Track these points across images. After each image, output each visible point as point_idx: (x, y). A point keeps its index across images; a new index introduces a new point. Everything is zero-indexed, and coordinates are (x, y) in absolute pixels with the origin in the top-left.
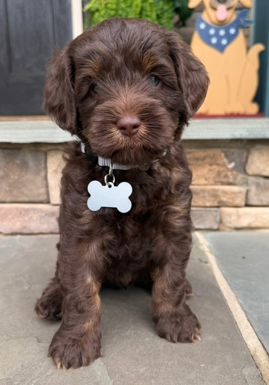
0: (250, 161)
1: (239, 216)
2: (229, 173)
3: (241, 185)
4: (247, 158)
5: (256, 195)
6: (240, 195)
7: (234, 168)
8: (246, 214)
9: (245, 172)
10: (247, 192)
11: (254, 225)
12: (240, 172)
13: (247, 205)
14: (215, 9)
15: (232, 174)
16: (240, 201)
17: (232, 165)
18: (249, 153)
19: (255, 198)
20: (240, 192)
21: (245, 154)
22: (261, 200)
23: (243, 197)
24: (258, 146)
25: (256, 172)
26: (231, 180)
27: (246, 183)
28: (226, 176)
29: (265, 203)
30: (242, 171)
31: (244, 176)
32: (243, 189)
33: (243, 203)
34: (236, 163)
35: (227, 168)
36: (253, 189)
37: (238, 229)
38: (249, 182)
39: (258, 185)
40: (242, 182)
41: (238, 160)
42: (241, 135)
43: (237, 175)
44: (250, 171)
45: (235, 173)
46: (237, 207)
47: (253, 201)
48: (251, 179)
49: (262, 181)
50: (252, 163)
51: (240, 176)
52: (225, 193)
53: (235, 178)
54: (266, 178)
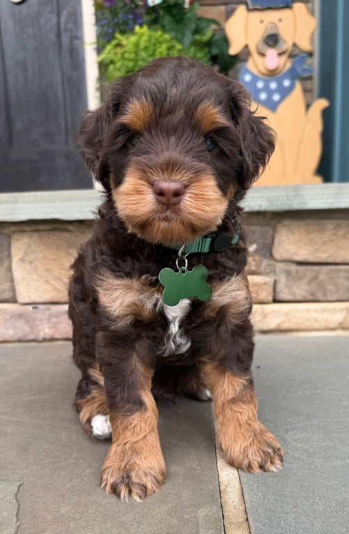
0: (276, 242)
1: (265, 316)
2: (251, 258)
3: (267, 274)
4: (273, 239)
5: (286, 287)
6: (266, 287)
7: (256, 251)
8: (274, 312)
9: (271, 256)
10: (276, 283)
11: (284, 326)
12: (265, 256)
13: (275, 301)
14: (262, 55)
15: (254, 260)
16: (266, 295)
17: (253, 247)
18: (275, 232)
19: (286, 291)
20: (266, 283)
21: (271, 232)
22: (294, 294)
23: (271, 289)
24: (287, 222)
25: (286, 255)
26: (253, 268)
27: (274, 272)
29: (299, 298)
30: (268, 255)
31: (271, 262)
32: (269, 279)
33: (270, 298)
34: (258, 245)
36: (282, 279)
37: (264, 332)
38: (277, 269)
39: (288, 273)
40: (268, 270)
41: (260, 241)
42: (260, 206)
43: (261, 261)
44: (277, 255)
45: (257, 257)
46: (263, 303)
47: (284, 295)
48: (280, 266)
49: (294, 268)
50: (279, 244)
51: (265, 262)
53: (259, 265)
54: (300, 263)
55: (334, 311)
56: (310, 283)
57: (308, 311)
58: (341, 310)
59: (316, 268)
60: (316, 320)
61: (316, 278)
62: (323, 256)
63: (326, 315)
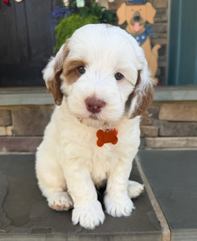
1: (155, 142)
2: (149, 119)
3: (156, 125)
4: (159, 111)
5: (163, 130)
6: (155, 131)
7: (152, 117)
8: (159, 141)
9: (158, 118)
10: (159, 130)
11: (163, 146)
12: (155, 118)
13: (159, 136)
14: (133, 25)
16: (155, 133)
17: (151, 115)
20: (155, 129)
21: (158, 109)
22: (166, 133)
23: (157, 131)
24: (165, 105)
25: (163, 118)
26: (150, 122)
27: (159, 124)
28: (148, 121)
29: (168, 135)
32: (157, 128)
33: (157, 135)
34: (153, 114)
35: (148, 117)
36: (162, 127)
37: (154, 148)
39: (165, 125)
41: (154, 112)
43: (154, 120)
44: (160, 118)
45: (152, 119)
46: (154, 137)
47: (162, 133)
48: (161, 122)
49: (167, 123)
50: (161, 114)
51: (156, 121)
52: (147, 129)
53: (153, 122)
54: (169, 121)
55: (182, 140)
56: (173, 129)
57: (172, 140)
58: (185, 140)
59: (176, 123)
60: (175, 144)
61: (175, 127)
62: (179, 119)
63: (179, 142)
